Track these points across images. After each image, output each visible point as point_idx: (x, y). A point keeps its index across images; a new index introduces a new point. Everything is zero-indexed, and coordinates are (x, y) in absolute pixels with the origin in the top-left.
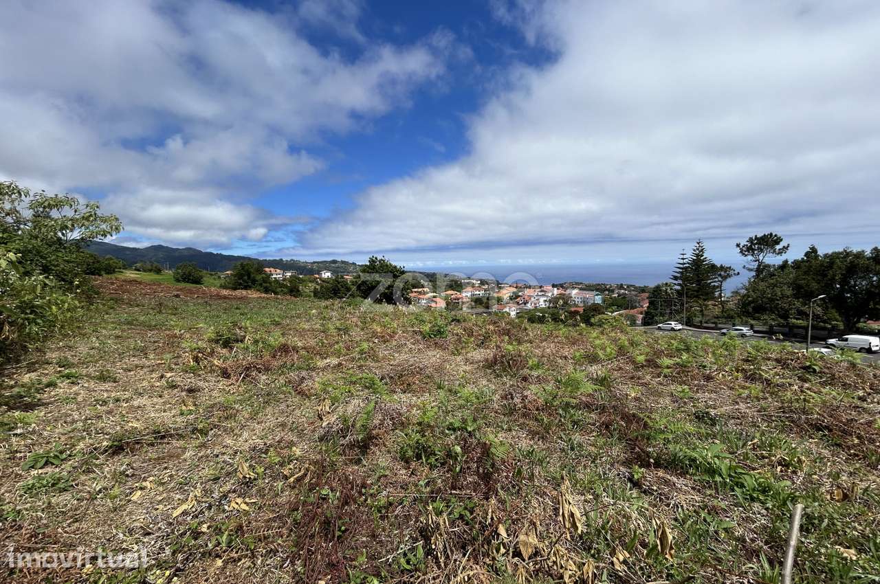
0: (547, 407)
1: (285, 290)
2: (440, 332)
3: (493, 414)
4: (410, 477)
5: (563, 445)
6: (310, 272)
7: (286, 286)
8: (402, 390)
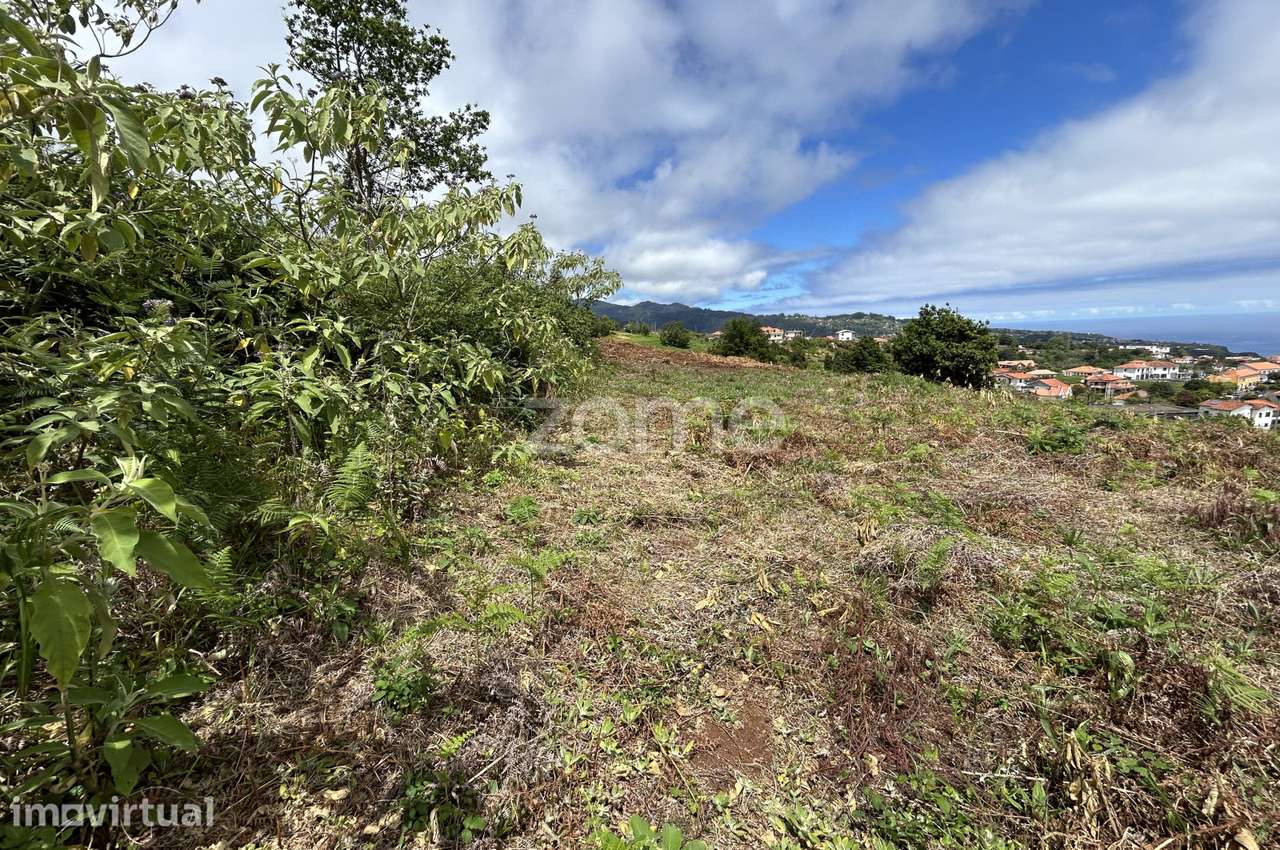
1: (787, 358)
2: (1066, 443)
4: (1013, 671)
6: (821, 331)
7: (787, 353)
8: (989, 530)
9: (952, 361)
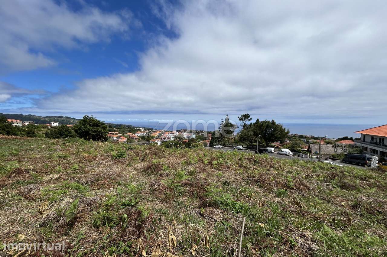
0: (169, 188)
1: (23, 133)
2: (122, 155)
3: (145, 195)
4: (99, 235)
5: (175, 204)
6: (44, 122)
8: (98, 188)
9: (95, 133)
